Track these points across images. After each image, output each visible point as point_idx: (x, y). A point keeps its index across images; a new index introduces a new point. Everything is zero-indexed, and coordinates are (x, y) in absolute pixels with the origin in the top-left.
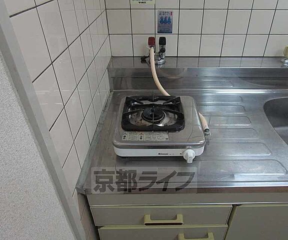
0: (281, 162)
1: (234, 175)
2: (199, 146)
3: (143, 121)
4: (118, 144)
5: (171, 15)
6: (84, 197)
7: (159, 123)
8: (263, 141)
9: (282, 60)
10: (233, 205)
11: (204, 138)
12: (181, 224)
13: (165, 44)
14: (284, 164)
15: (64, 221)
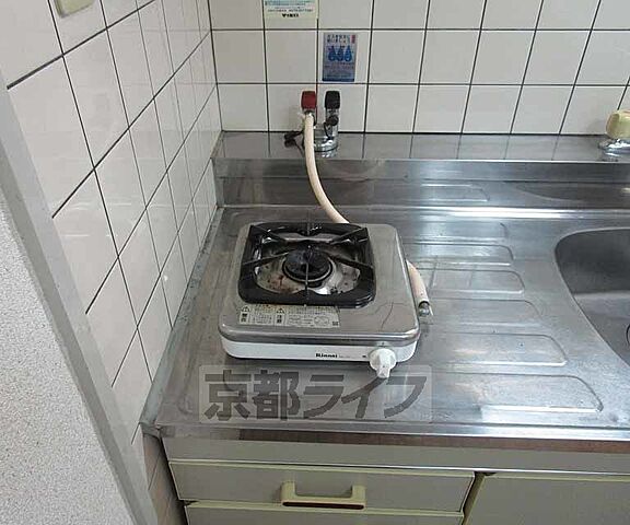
0: (589, 382)
1: (479, 409)
2: (404, 343)
3: (285, 280)
4: (230, 331)
5: (353, 41)
6: (157, 442)
7: (319, 284)
8: (548, 332)
9: (603, 144)
10: (476, 473)
11: (417, 324)
12: (360, 507)
13: (338, 107)
14: (595, 388)
15: (114, 494)
